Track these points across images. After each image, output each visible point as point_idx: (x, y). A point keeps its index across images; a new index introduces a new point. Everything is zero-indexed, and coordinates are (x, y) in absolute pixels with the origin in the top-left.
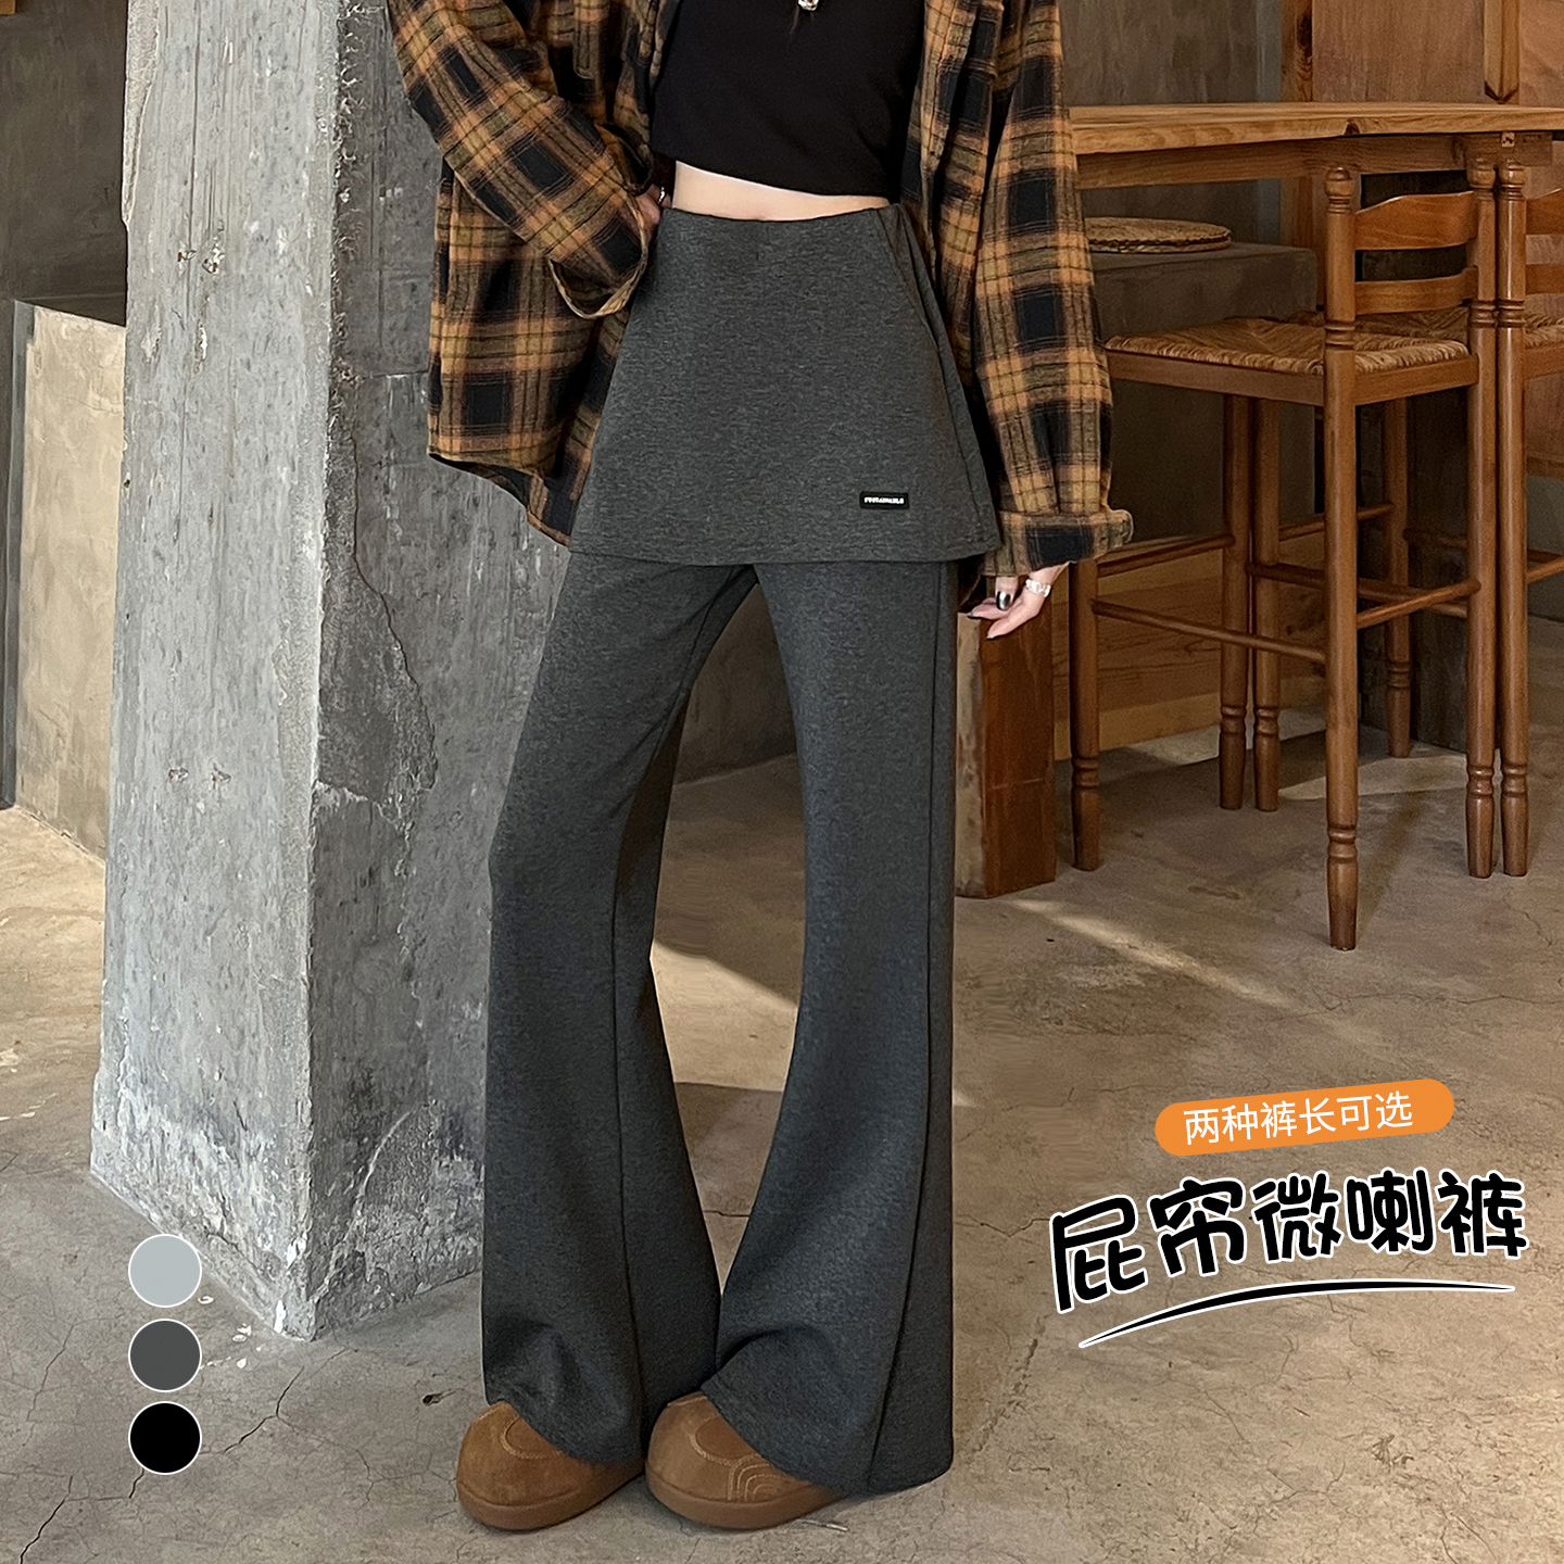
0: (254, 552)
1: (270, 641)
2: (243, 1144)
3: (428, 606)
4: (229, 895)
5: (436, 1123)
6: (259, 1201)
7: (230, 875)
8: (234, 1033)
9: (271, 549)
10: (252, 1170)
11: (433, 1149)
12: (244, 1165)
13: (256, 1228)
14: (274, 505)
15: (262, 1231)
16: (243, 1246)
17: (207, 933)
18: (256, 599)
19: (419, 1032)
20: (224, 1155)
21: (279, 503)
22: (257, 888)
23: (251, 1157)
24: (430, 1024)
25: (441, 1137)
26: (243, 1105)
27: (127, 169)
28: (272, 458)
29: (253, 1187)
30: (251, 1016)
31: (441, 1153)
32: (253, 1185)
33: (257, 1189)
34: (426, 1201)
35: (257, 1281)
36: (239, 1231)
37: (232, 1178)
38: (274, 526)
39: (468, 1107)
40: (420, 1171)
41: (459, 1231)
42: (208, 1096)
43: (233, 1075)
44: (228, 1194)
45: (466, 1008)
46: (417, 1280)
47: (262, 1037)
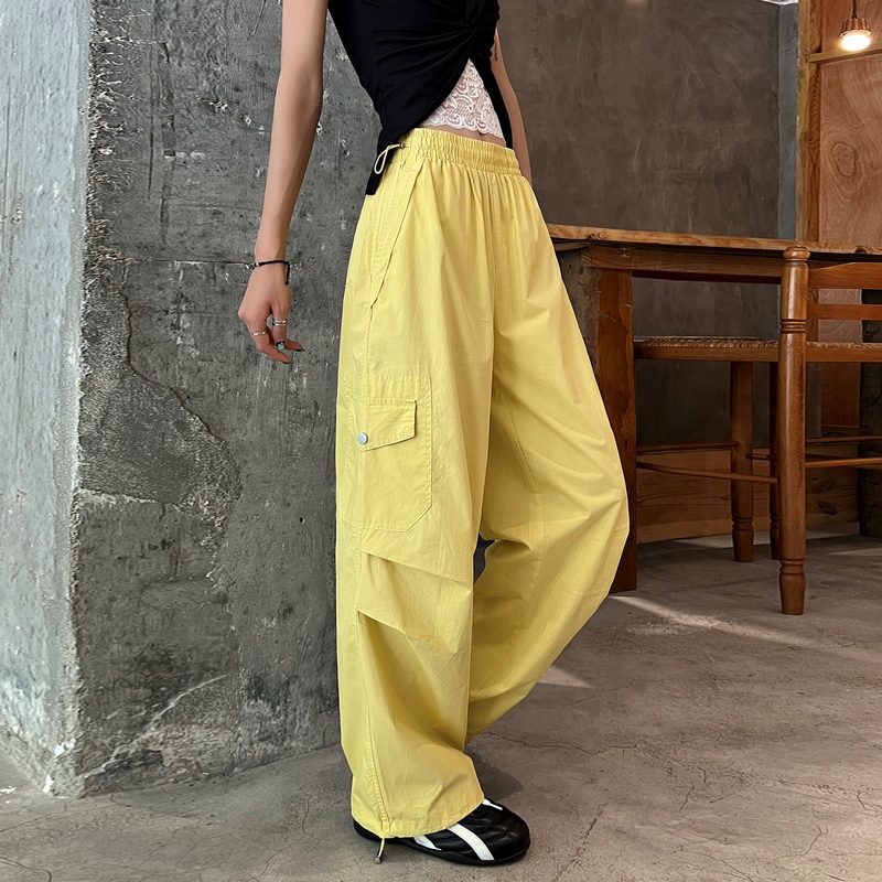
1: (49, 416)
2: (33, 688)
3: (231, 398)
4: (26, 556)
5: (245, 682)
6: (41, 720)
7: (26, 546)
8: (28, 630)
10: (38, 703)
11: (243, 696)
12: (33, 699)
13: (39, 734)
15: (42, 736)
17: (14, 577)
19: (233, 632)
20: (22, 694)
21: (55, 338)
22: (42, 551)
23: (37, 696)
24: (240, 628)
25: (248, 689)
26: (33, 668)
28: (50, 314)
29: (38, 712)
30: (38, 620)
31: (249, 698)
32: (37, 709)
34: (239, 722)
35: (36, 763)
36: (28, 735)
37: (26, 706)
40: (234, 707)
41: (262, 740)
42: (13, 662)
43: (28, 652)
44: (24, 715)
45: (265, 621)
46: (233, 765)
47: (45, 630)
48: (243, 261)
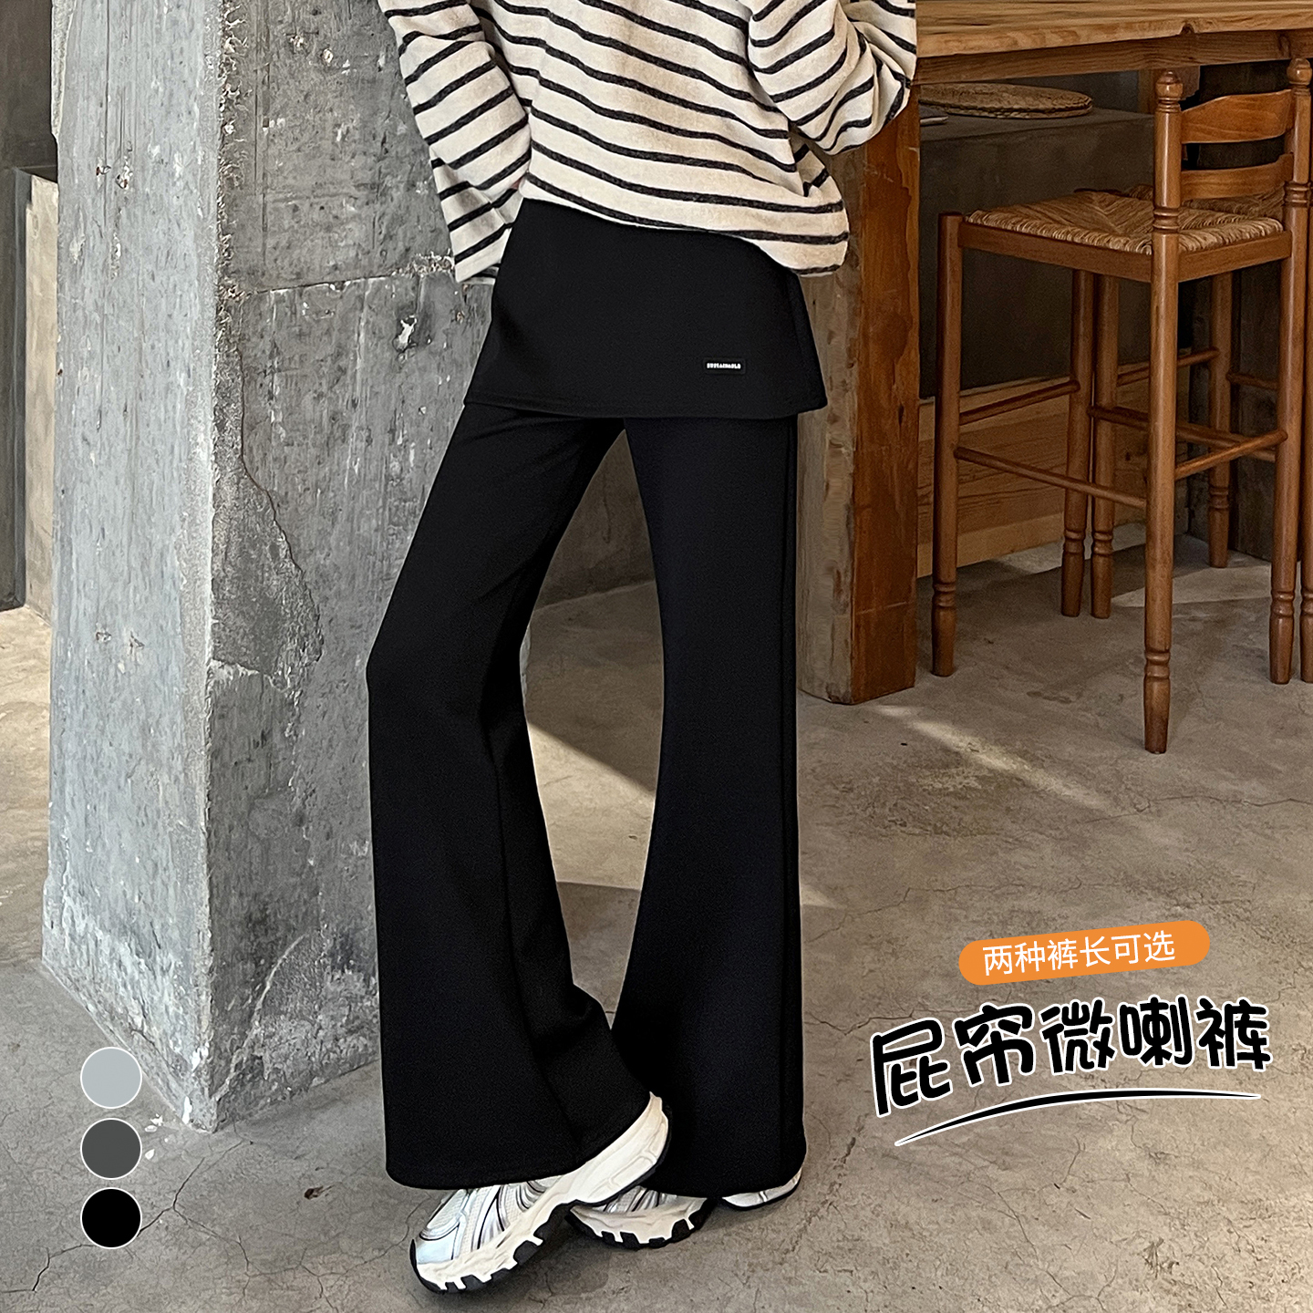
0: (160, 447)
1: (173, 530)
2: (158, 959)
3: (309, 500)
4: (144, 746)
5: (328, 944)
6: (171, 1010)
7: (145, 730)
8: (150, 865)
9: (173, 447)
10: (165, 982)
11: (325, 966)
12: (159, 977)
13: (169, 1032)
14: (174, 407)
15: (173, 1034)
16: (158, 1045)
17: (129, 776)
18: (161, 491)
19: (311, 867)
20: (143, 966)
21: (179, 406)
22: (166, 744)
23: (164, 972)
24: (321, 863)
25: (332, 955)
26: (157, 927)
27: (54, 88)
28: (172, 364)
29: (166, 998)
30: (162, 853)
31: (333, 968)
32: (165, 995)
33: (169, 1000)
34: (320, 1008)
35: (170, 1077)
36: (156, 1032)
37: (150, 987)
38: (174, 425)
39: (356, 930)
40: (313, 985)
41: (350, 1032)
42: (130, 915)
43: (149, 900)
44: (147, 1000)
45: (354, 846)
46: (312, 1075)
47: (172, 872)
48: (328, 279)
